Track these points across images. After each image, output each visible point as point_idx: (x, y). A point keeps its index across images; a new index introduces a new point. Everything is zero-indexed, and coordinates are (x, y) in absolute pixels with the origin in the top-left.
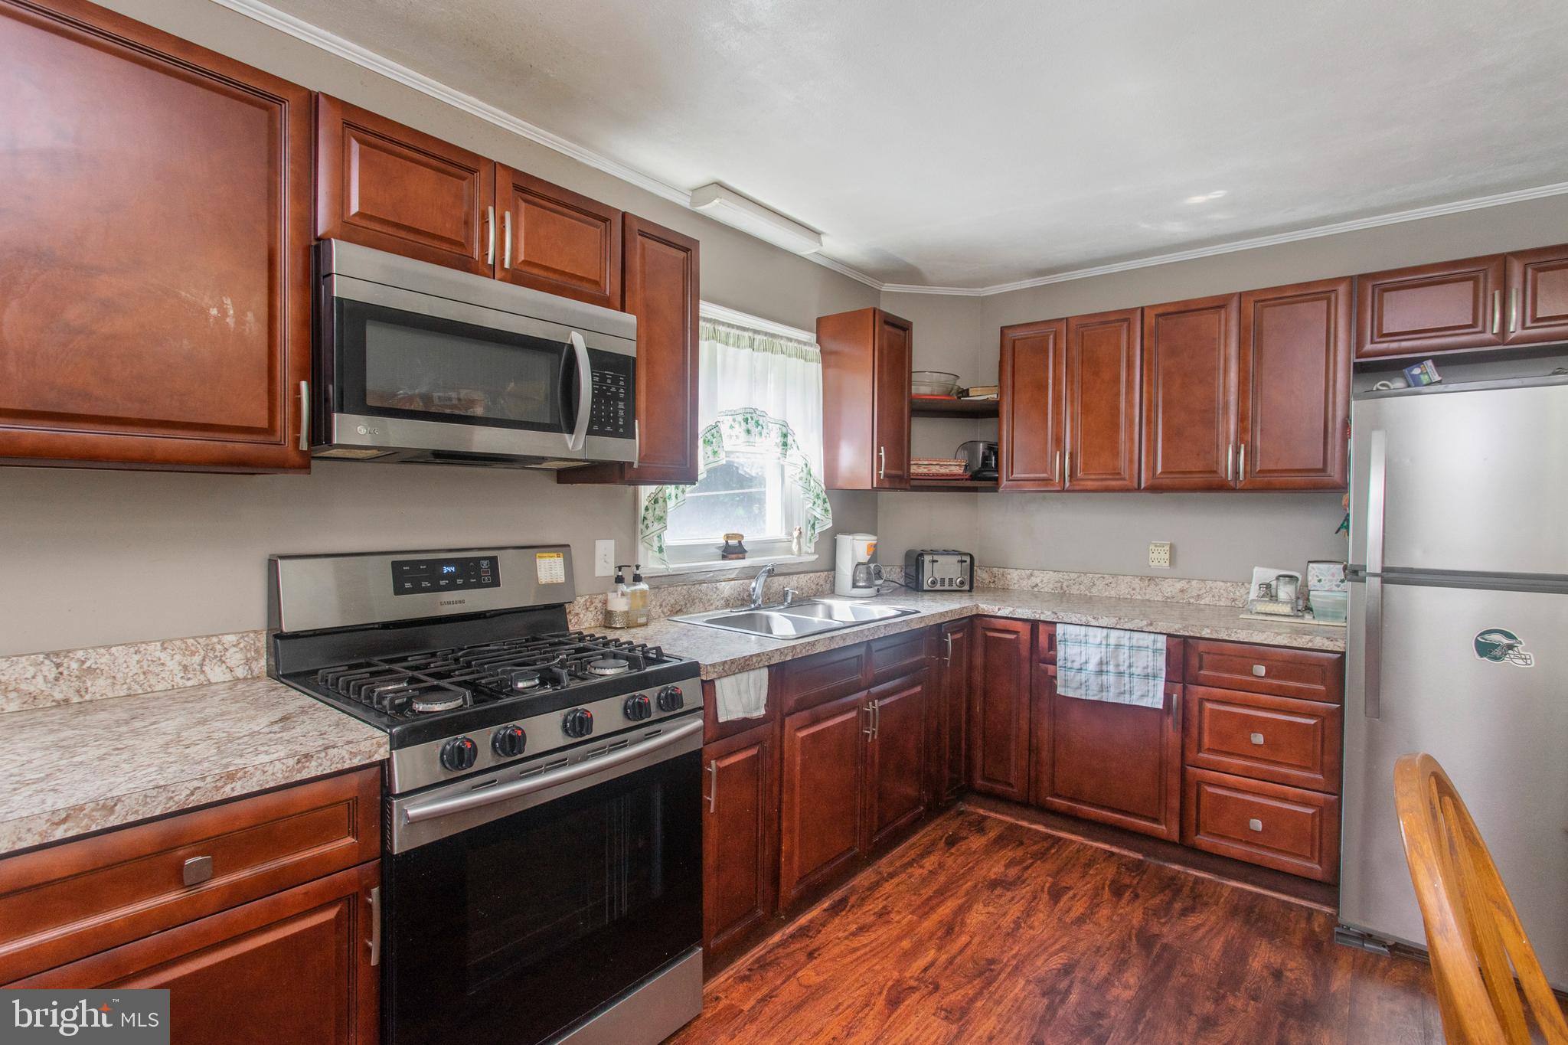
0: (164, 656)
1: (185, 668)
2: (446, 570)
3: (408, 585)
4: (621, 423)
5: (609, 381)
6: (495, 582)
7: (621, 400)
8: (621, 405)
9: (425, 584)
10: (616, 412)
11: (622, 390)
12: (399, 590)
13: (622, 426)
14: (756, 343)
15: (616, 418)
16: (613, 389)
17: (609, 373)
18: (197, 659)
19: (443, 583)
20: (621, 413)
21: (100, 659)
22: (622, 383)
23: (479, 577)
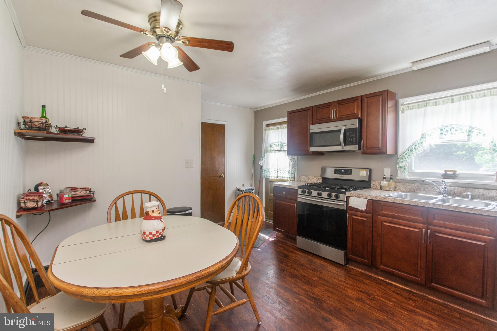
0: (314, 178)
1: (316, 180)
2: (343, 171)
3: (336, 173)
4: (354, 142)
5: (351, 134)
6: (351, 174)
7: (354, 137)
8: (354, 138)
9: (339, 173)
10: (353, 140)
11: (354, 135)
12: (335, 173)
13: (354, 143)
14: (455, 100)
15: (353, 141)
16: (352, 135)
17: (351, 133)
18: (317, 179)
19: (342, 173)
20: (354, 140)
21: (310, 177)
22: (354, 134)
23: (348, 173)
